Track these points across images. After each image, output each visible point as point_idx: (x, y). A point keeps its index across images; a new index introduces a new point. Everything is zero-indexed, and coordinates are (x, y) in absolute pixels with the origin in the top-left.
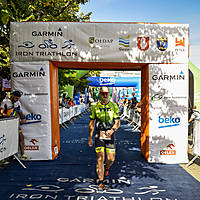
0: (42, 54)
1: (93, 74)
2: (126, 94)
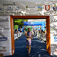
1: (25, 21)
2: (37, 28)
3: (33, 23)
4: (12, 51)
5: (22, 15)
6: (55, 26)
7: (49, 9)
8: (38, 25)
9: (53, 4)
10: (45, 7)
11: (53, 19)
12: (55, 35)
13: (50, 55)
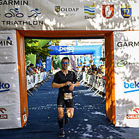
0: (9, 23)
2: (83, 61)
3: (72, 49)
4: (22, 117)
5: (47, 28)
6: (127, 55)
7: (112, 15)
9: (121, 2)
10: (101, 9)
11: (123, 38)
12: (126, 78)
13: (114, 125)
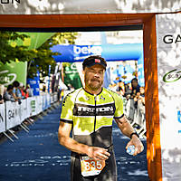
8: (124, 60)
